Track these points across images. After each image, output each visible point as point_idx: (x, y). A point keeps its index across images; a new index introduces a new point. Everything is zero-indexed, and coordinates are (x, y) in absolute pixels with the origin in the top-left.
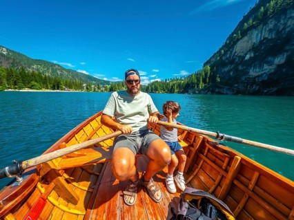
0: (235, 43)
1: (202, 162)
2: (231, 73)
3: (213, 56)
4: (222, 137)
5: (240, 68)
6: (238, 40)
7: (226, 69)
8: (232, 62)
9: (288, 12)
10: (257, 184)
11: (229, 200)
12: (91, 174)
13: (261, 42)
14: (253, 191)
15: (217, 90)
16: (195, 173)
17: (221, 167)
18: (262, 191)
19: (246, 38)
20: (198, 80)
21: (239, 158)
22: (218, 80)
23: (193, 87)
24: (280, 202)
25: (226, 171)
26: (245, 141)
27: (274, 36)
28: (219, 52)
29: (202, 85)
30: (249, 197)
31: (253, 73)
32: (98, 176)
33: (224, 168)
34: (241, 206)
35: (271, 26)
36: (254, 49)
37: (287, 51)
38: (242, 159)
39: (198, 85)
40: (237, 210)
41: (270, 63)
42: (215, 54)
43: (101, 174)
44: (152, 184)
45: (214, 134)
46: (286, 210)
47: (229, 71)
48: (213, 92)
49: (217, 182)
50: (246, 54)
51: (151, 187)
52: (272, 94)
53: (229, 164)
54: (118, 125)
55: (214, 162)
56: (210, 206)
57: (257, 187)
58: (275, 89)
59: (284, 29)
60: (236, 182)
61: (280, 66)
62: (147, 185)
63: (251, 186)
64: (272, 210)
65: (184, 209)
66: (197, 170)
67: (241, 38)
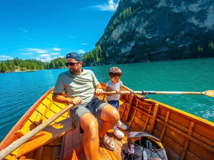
0: (112, 32)
1: (135, 111)
2: (113, 51)
3: (100, 40)
4: (146, 94)
5: (117, 48)
6: (113, 30)
7: (110, 48)
8: (112, 44)
9: (132, 18)
10: (169, 118)
11: (155, 132)
12: (53, 146)
13: (123, 33)
14: (168, 123)
15: (108, 62)
16: (132, 120)
17: (148, 112)
18: (172, 122)
19: (116, 30)
20: (95, 56)
21: (158, 105)
22: (107, 55)
23: (93, 61)
24: (182, 126)
25: (152, 114)
26: (157, 92)
27: (128, 31)
28: (103, 37)
29: (98, 60)
30: (167, 127)
31: (123, 51)
32: (60, 146)
33: (149, 112)
34: (163, 133)
35: (126, 25)
36: (121, 37)
37: (134, 39)
38: (159, 105)
39: (96, 59)
40: (161, 137)
41: (129, 46)
42: (101, 38)
43: (63, 143)
44: (106, 139)
45: (141, 92)
46: (186, 129)
47: (112, 50)
48: (106, 64)
49: (147, 123)
50: (118, 40)
51: (106, 141)
52: (133, 62)
53: (152, 110)
54: (69, 99)
55: (143, 110)
56: (148, 141)
57: (170, 120)
58: (134, 59)
59: (131, 27)
60: (158, 120)
61: (133, 47)
62: (103, 141)
63: (166, 121)
64: (179, 131)
65: (132, 149)
66: (133, 117)
67: (114, 29)
